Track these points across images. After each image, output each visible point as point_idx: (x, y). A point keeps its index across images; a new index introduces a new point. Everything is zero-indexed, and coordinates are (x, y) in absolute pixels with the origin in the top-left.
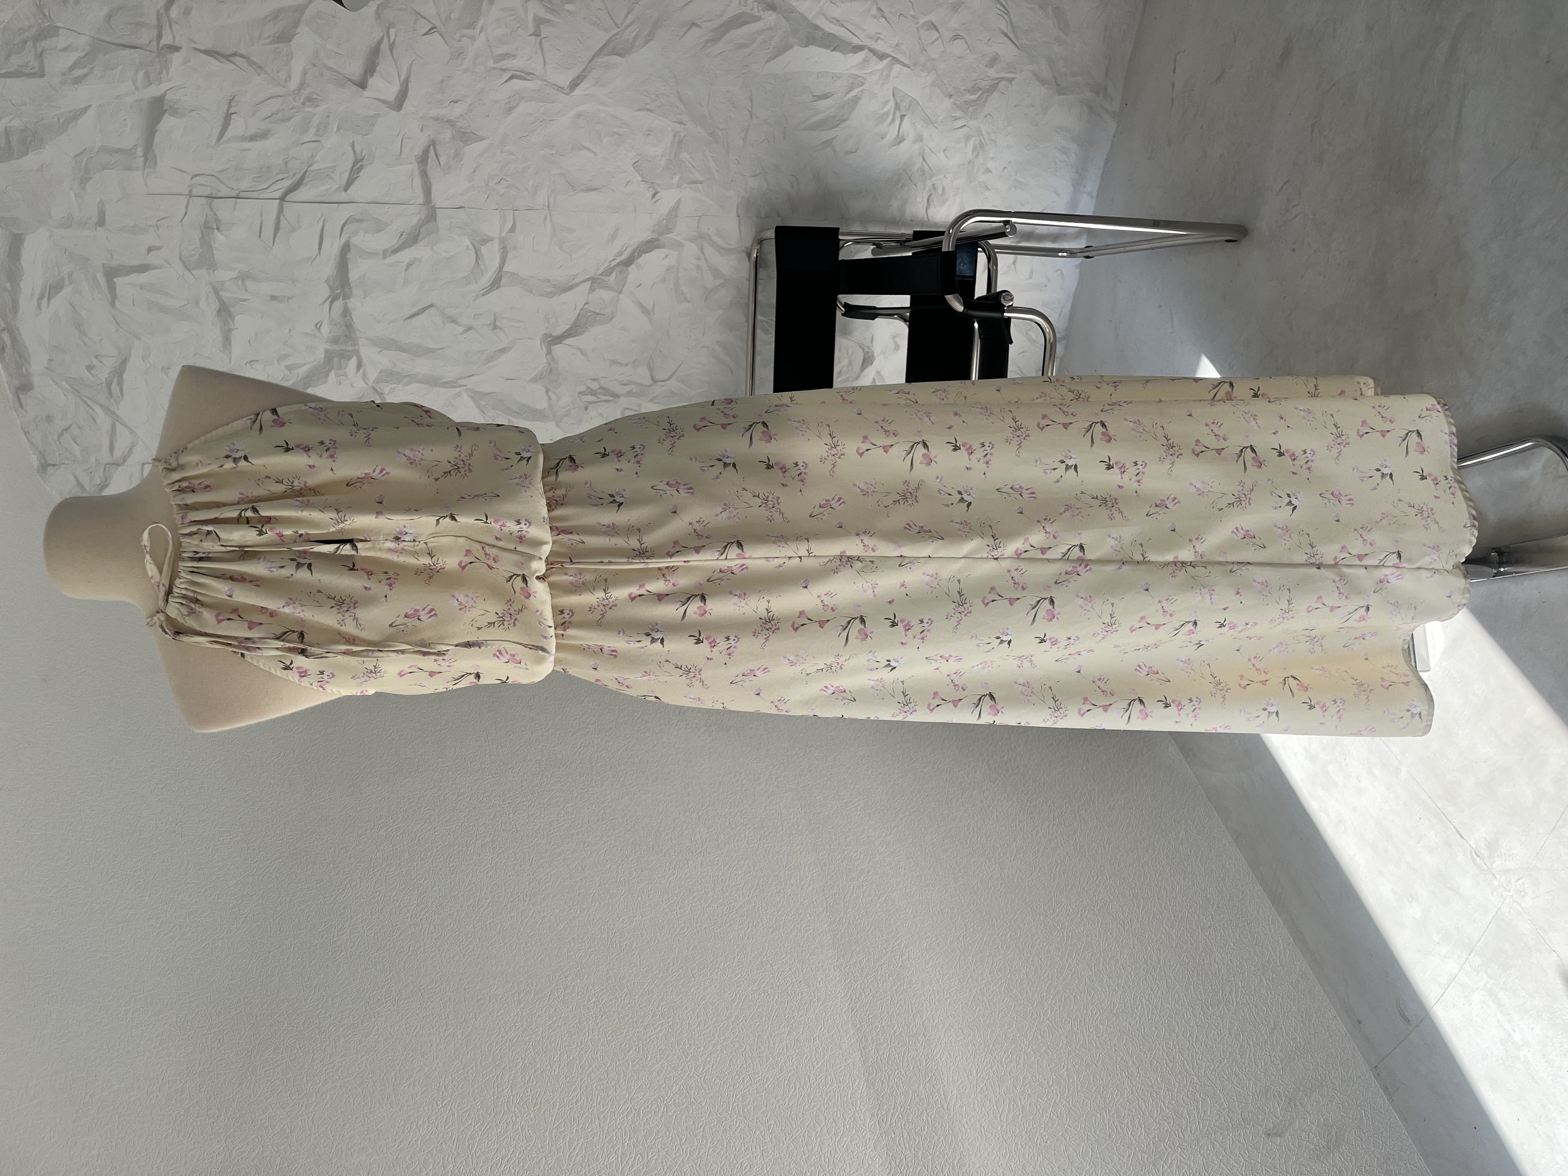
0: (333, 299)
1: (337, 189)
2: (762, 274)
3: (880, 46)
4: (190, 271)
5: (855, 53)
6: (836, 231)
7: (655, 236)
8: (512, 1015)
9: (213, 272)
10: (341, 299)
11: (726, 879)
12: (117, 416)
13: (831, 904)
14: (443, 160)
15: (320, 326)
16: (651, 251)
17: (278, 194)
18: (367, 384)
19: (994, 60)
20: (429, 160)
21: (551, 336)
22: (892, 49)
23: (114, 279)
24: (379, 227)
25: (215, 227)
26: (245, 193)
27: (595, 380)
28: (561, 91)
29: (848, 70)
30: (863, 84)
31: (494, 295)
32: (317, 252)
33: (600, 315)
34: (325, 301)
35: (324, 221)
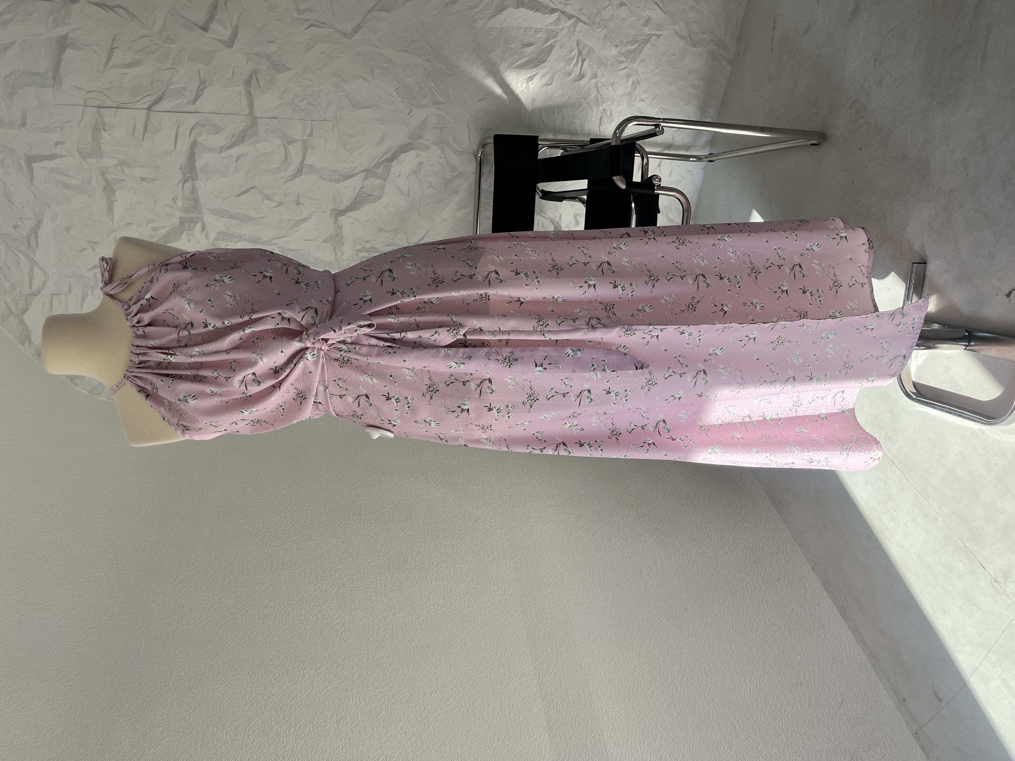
0: (185, 181)
1: (188, 102)
2: (485, 169)
3: (569, 10)
4: (84, 159)
5: (551, 14)
6: (536, 138)
7: (410, 141)
8: (298, 685)
9: (101, 160)
10: (190, 181)
11: (453, 590)
12: (35, 261)
13: (526, 609)
14: (262, 83)
15: (176, 200)
16: (407, 152)
17: (146, 106)
18: (208, 241)
19: (648, 21)
20: (252, 84)
21: (337, 210)
22: (577, 12)
23: (32, 164)
24: (217, 130)
25: (102, 128)
26: (123, 104)
27: (368, 242)
28: (345, 36)
29: (546, 26)
30: (556, 36)
31: (297, 181)
32: (173, 147)
33: (372, 195)
34: (180, 182)
35: (178, 125)
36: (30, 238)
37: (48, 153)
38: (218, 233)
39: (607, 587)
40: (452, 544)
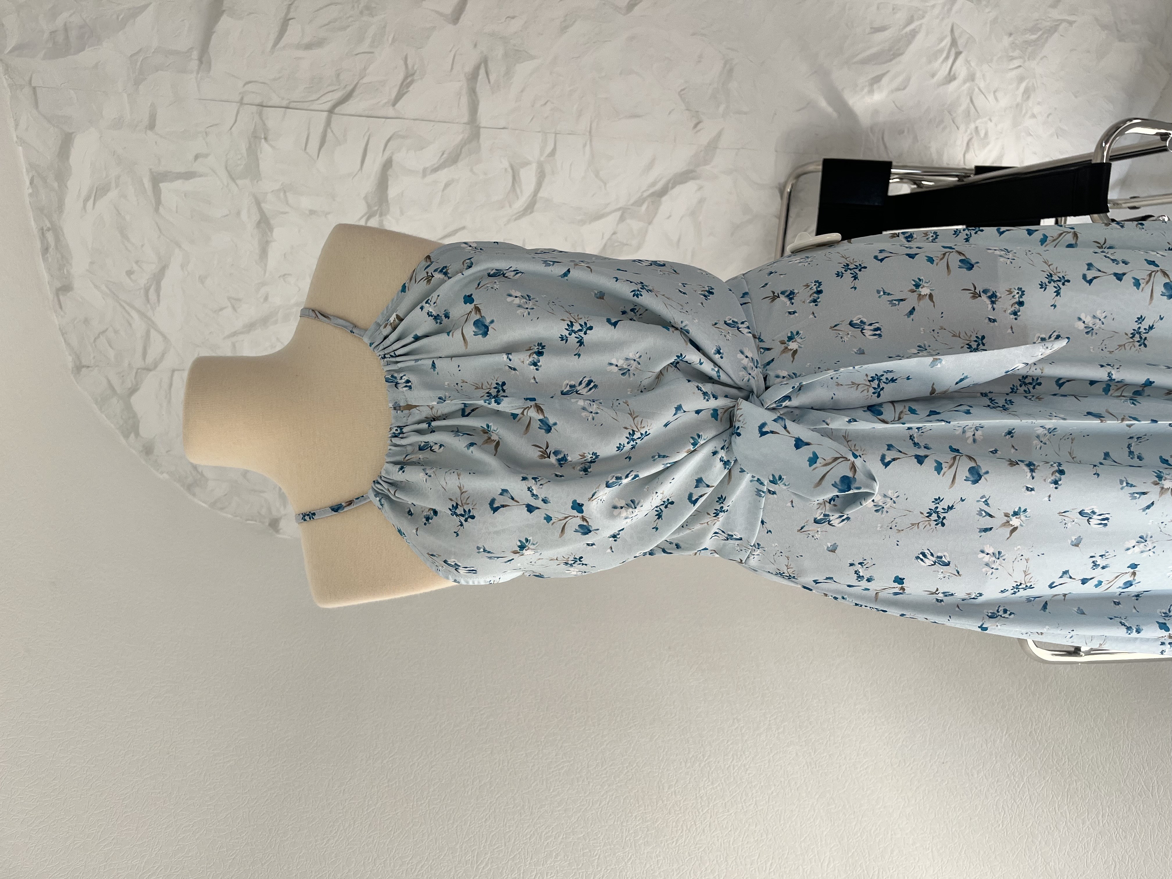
0: (369, 216)
1: (386, 103)
4: (233, 180)
6: (889, 165)
7: (690, 168)
9: (257, 182)
10: (377, 216)
12: (152, 322)
14: (493, 77)
16: (685, 182)
17: (327, 106)
20: (480, 77)
23: (160, 185)
24: (422, 144)
25: (263, 136)
26: (296, 103)
28: (618, 11)
30: (923, 17)
31: (525, 221)
32: (359, 168)
33: (627, 245)
34: (362, 217)
35: (369, 135)
36: (149, 290)
37: (182, 169)
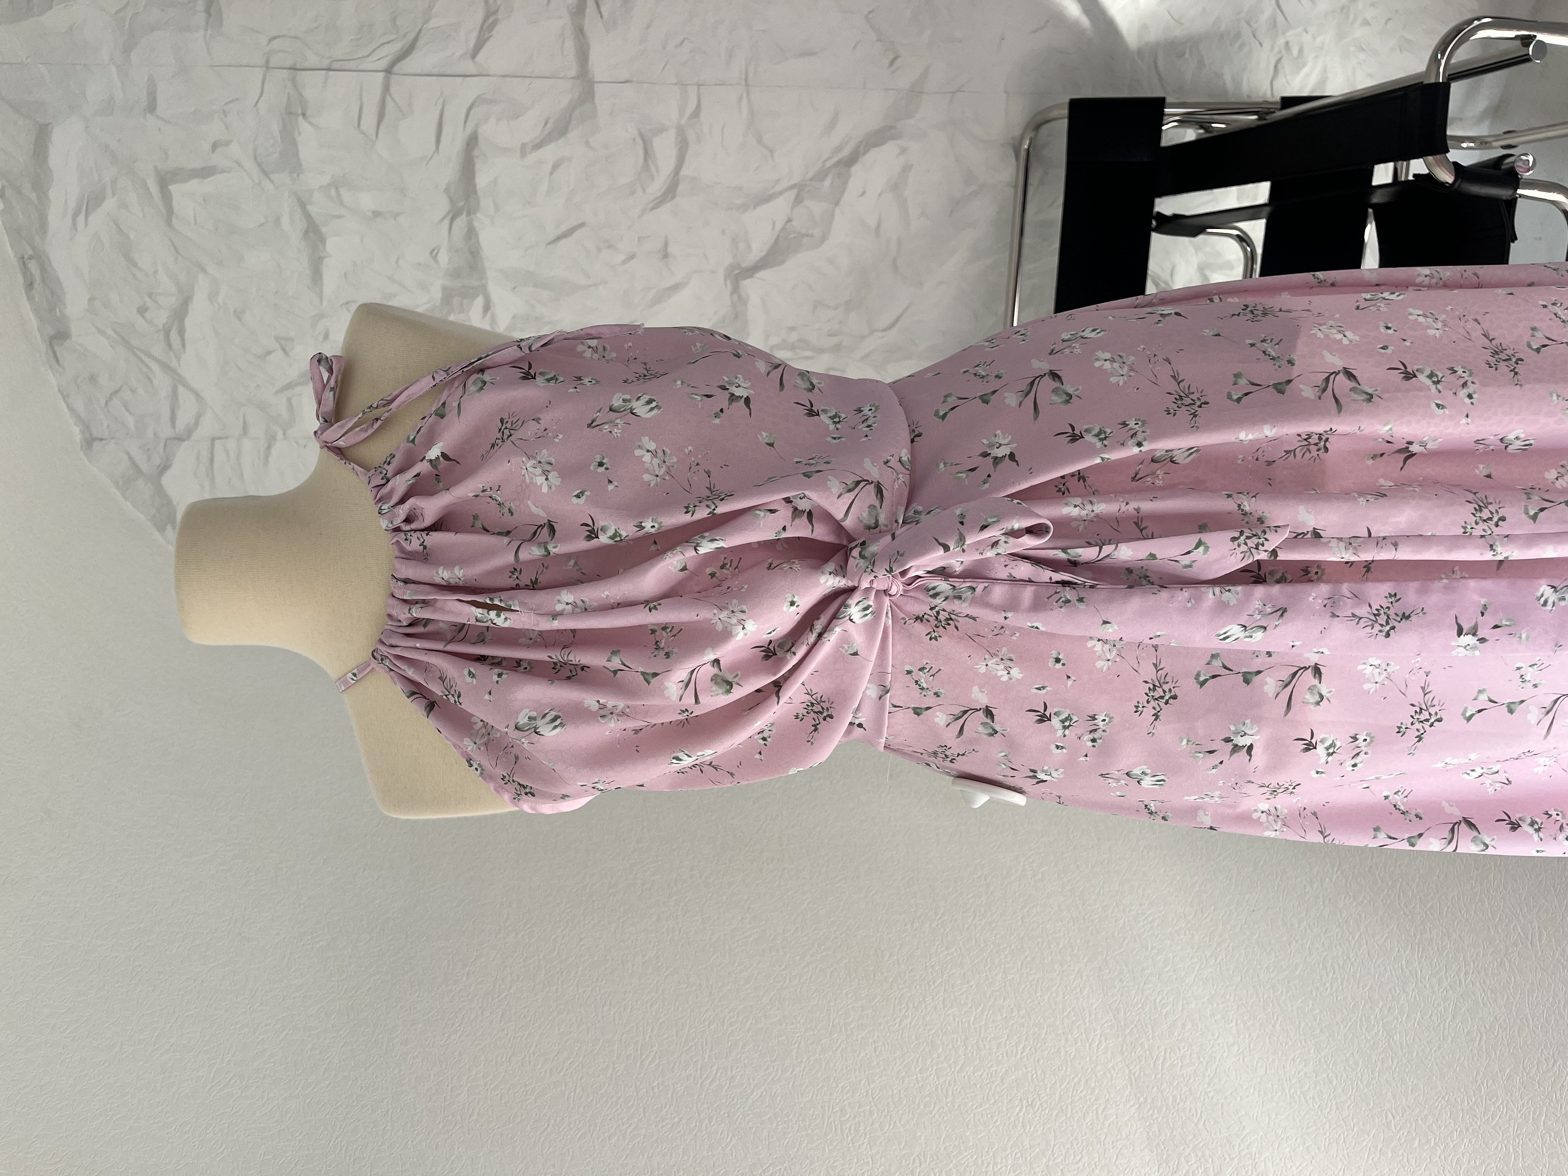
0: (454, 215)
1: (463, 54)
4: (266, 174)
6: (1161, 102)
7: (889, 123)
9: (298, 176)
10: (465, 215)
12: (178, 375)
14: (605, 9)
15: (437, 253)
16: (882, 144)
17: (384, 64)
20: (588, 10)
21: (738, 267)
23: (170, 187)
24: (517, 111)
25: (300, 112)
26: (339, 63)
27: (792, 329)
31: (667, 208)
32: (434, 148)
33: (807, 235)
34: (444, 218)
35: (443, 103)
36: (170, 331)
37: (197, 164)
38: (514, 317)
39: (1301, 1033)
40: (966, 926)
